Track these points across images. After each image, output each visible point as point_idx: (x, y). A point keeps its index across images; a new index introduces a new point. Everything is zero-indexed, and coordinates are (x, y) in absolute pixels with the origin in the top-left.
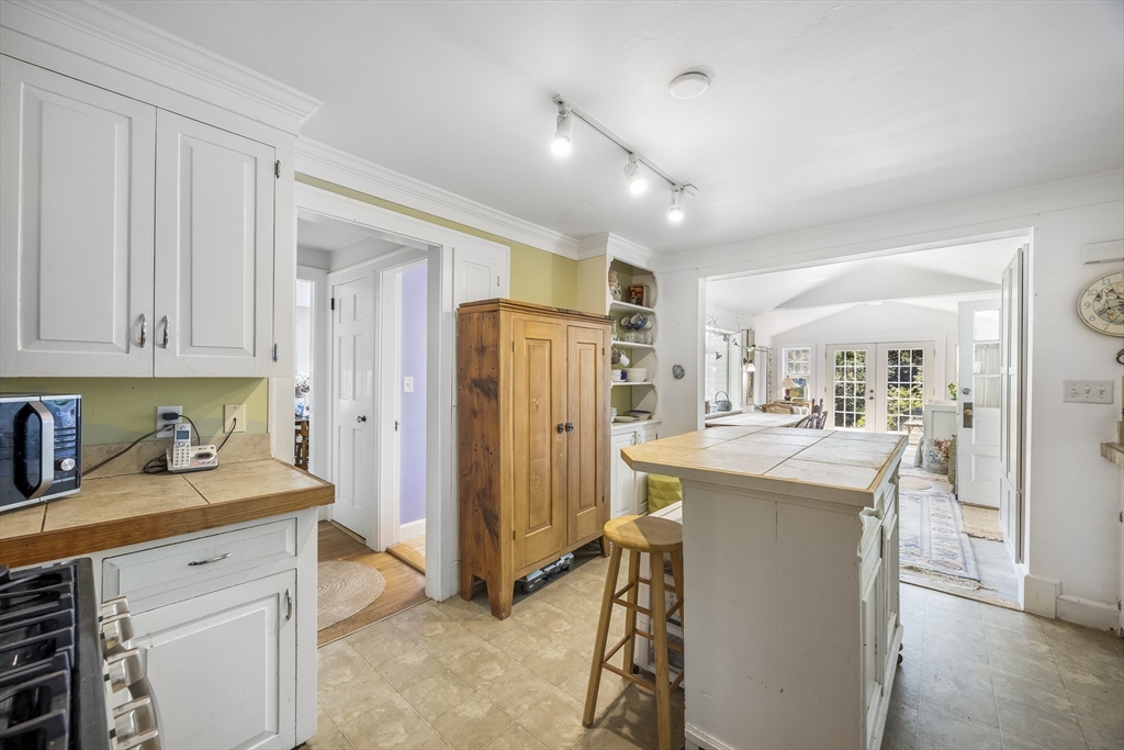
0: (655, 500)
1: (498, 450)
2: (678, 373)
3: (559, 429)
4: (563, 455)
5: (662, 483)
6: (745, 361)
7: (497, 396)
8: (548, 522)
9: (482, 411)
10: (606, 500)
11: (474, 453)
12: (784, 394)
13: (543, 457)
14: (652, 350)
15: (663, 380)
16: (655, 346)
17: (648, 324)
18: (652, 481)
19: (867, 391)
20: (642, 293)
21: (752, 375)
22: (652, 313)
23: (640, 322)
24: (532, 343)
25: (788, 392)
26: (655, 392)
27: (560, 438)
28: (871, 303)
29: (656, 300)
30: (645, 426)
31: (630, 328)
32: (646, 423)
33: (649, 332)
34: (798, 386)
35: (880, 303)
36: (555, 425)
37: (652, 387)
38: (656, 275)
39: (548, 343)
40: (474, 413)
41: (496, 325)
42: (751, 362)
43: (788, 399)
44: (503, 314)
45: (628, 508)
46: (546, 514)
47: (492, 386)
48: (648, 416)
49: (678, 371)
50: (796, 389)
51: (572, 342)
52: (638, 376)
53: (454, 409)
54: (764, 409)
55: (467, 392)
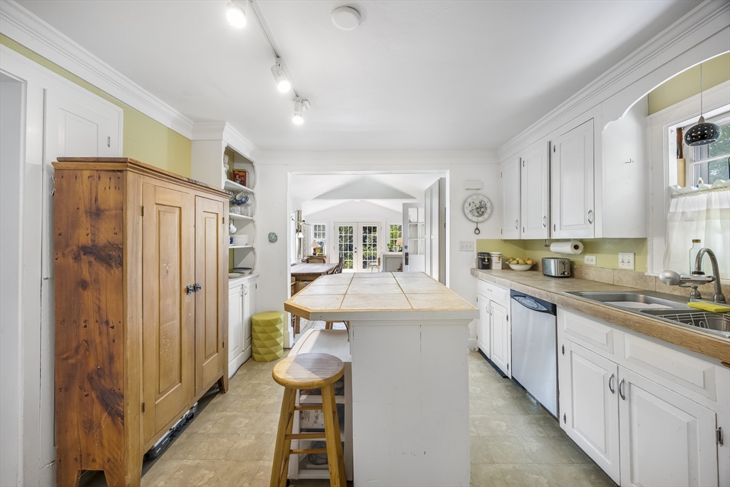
0: (259, 335)
1: (123, 322)
2: (273, 238)
3: (188, 291)
4: (192, 314)
5: (263, 321)
6: (297, 231)
7: (121, 263)
8: (178, 381)
9: (96, 281)
10: (225, 345)
11: (82, 331)
12: (312, 251)
13: (173, 319)
14: (252, 221)
15: (261, 245)
16: (255, 218)
17: (249, 202)
18: (257, 321)
19: (354, 248)
20: (245, 177)
21: (300, 239)
22: (252, 193)
23: (244, 200)
24: (162, 208)
25: (315, 250)
26: (254, 253)
27: (188, 299)
28: (356, 200)
29: (255, 183)
30: (249, 279)
31: (235, 203)
32: (250, 277)
33: (249, 208)
34: (320, 246)
35: (359, 200)
36: (184, 287)
37: (252, 249)
38: (255, 164)
39: (178, 209)
40: (84, 285)
41: (121, 187)
42: (300, 231)
43: (315, 254)
44: (131, 176)
45: (238, 346)
46: (175, 374)
47: (114, 253)
48: (249, 271)
49: (273, 237)
50: (318, 248)
51: (199, 210)
52: (241, 242)
53: (46, 283)
54: (307, 261)
55: (71, 261)
